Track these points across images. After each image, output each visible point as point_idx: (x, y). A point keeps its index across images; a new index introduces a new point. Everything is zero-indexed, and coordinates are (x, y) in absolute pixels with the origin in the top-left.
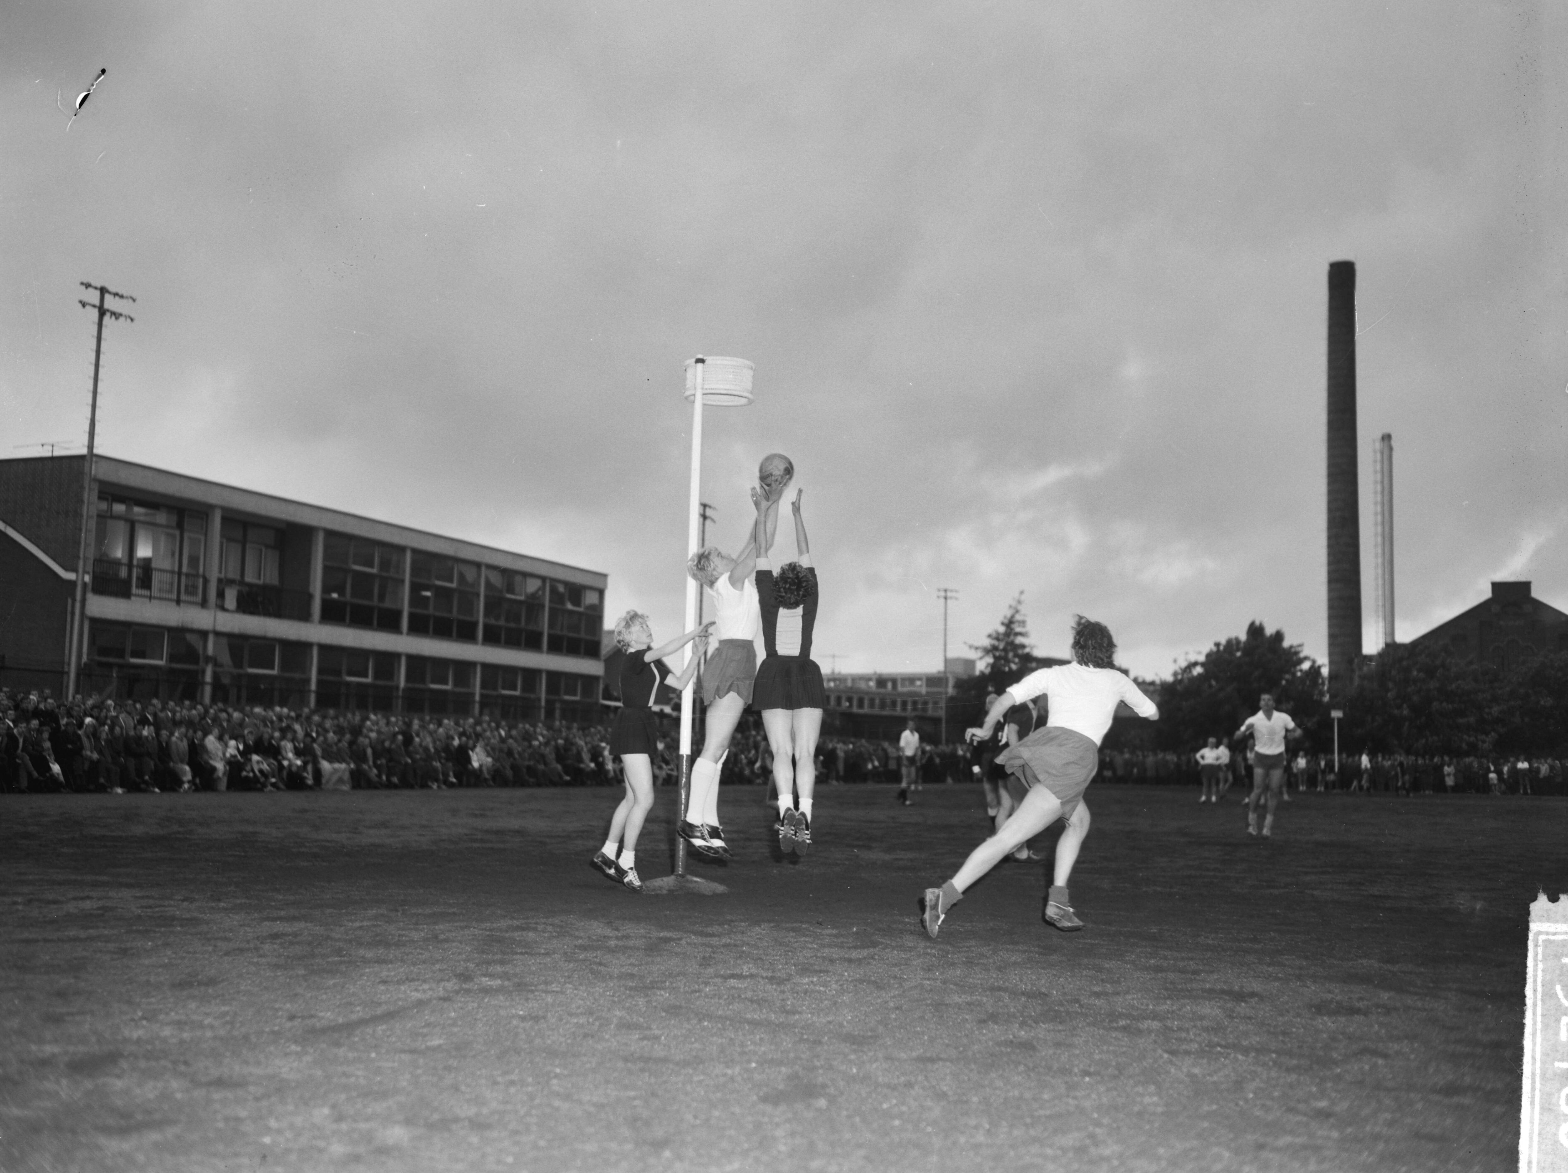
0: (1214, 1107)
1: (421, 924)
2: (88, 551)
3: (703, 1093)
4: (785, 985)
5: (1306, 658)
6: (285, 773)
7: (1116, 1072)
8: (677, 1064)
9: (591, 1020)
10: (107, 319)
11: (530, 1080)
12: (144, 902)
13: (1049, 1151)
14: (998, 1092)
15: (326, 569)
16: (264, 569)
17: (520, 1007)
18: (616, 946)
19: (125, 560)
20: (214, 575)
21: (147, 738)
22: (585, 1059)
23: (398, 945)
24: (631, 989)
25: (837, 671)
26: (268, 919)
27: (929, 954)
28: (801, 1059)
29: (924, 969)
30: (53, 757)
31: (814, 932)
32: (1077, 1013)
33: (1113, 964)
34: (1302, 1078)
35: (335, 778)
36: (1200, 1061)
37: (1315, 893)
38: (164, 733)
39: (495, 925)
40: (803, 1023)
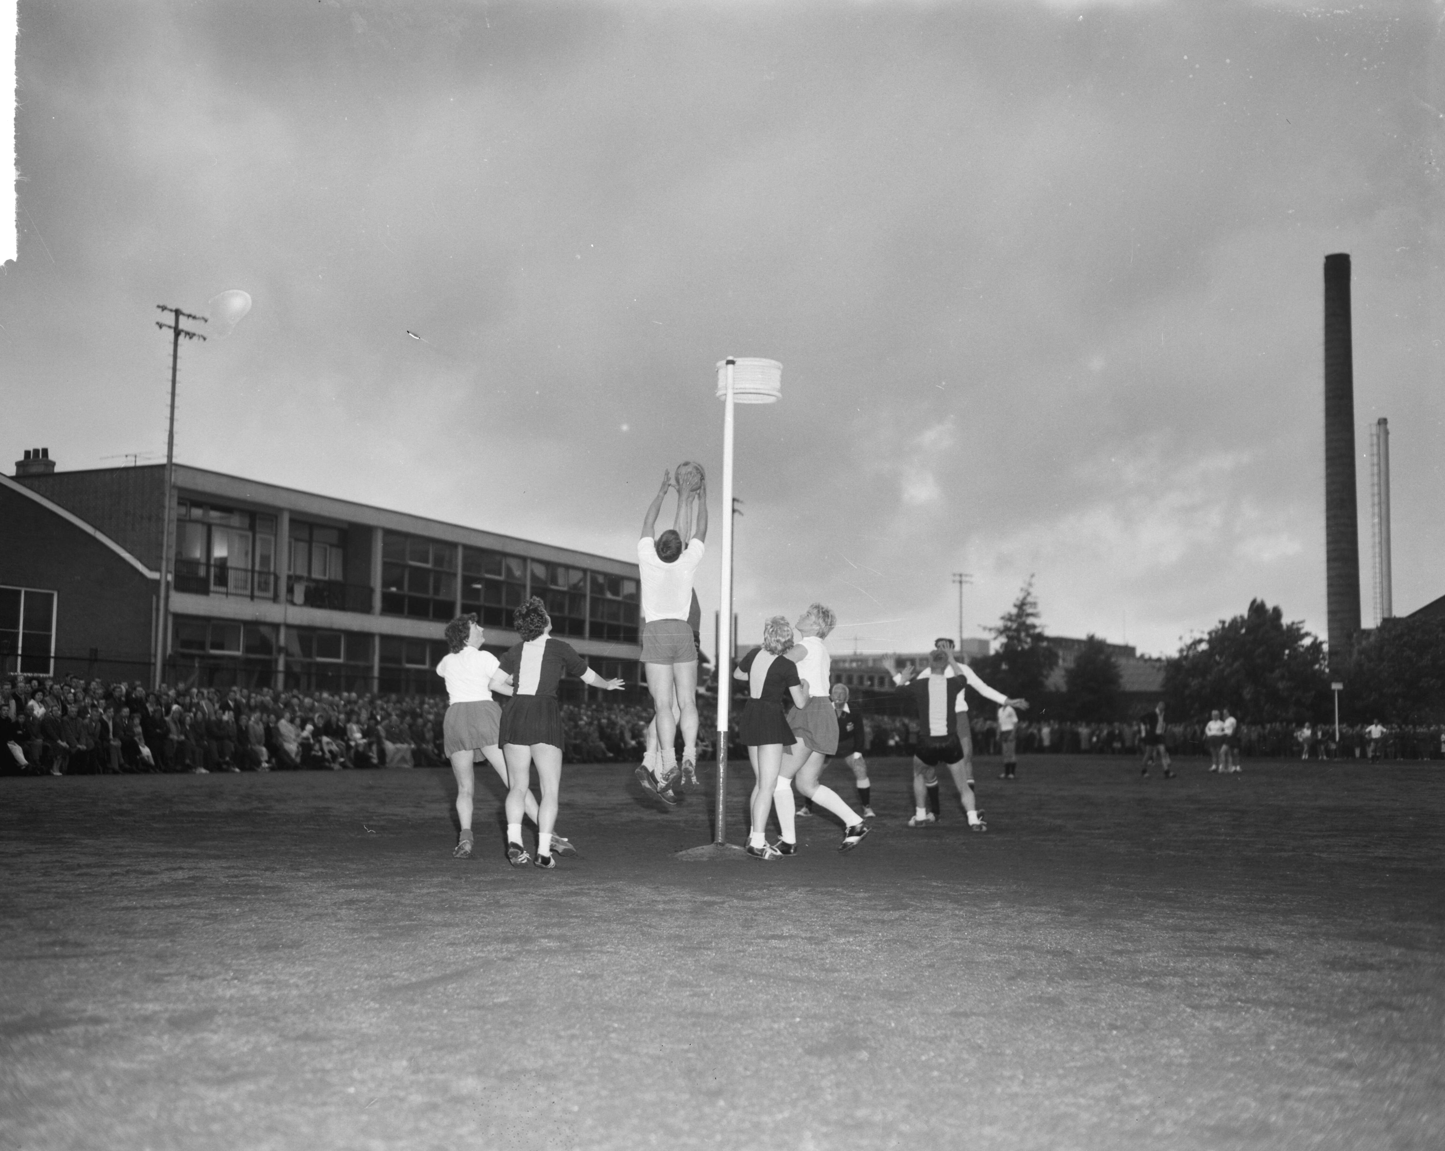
0: (1238, 1059)
1: (483, 890)
2: (169, 552)
3: (751, 1046)
4: (823, 945)
5: (1307, 634)
6: (352, 752)
7: (1142, 1026)
8: (727, 1018)
9: (644, 978)
10: (181, 338)
11: (591, 1033)
12: (231, 872)
13: (1082, 1101)
14: (1030, 1045)
15: (385, 564)
16: (329, 566)
17: (578, 967)
18: (664, 910)
19: (203, 560)
20: (284, 573)
21: (227, 722)
22: (641, 1014)
23: (463, 909)
24: (680, 949)
25: (859, 651)
26: (343, 887)
27: (957, 915)
28: (842, 1014)
29: (953, 930)
30: (143, 741)
31: (848, 895)
32: (1100, 969)
33: (1133, 924)
34: (1321, 1031)
35: (398, 757)
36: (1222, 1015)
37: (1324, 855)
38: (244, 718)
39: (551, 891)
40: (842, 980)
